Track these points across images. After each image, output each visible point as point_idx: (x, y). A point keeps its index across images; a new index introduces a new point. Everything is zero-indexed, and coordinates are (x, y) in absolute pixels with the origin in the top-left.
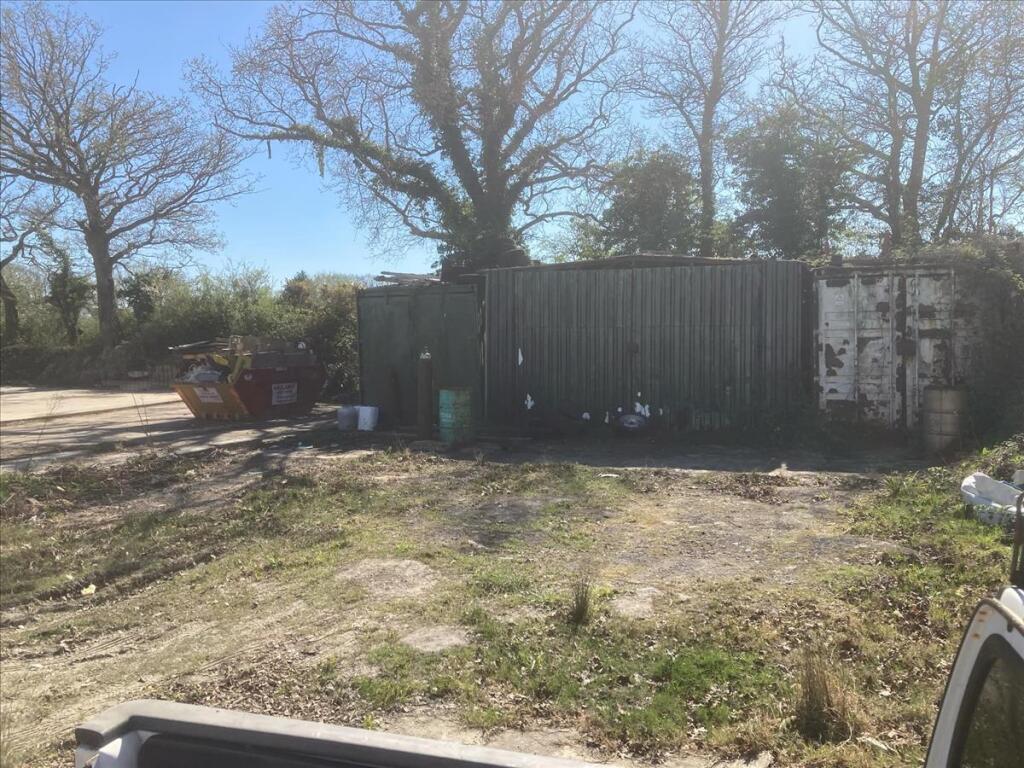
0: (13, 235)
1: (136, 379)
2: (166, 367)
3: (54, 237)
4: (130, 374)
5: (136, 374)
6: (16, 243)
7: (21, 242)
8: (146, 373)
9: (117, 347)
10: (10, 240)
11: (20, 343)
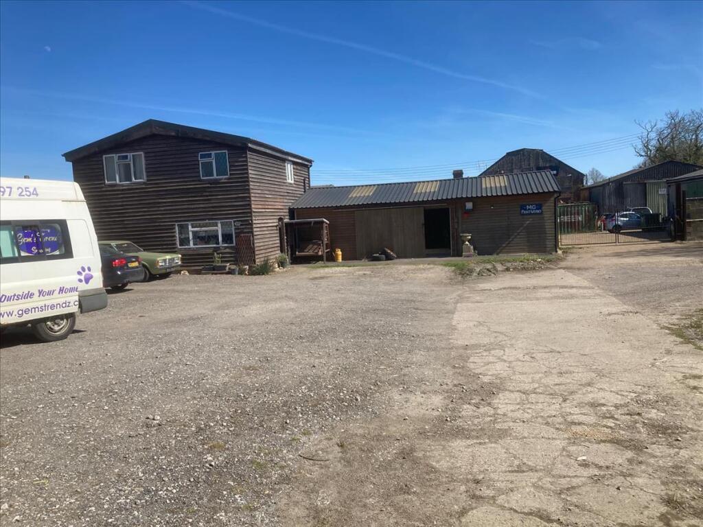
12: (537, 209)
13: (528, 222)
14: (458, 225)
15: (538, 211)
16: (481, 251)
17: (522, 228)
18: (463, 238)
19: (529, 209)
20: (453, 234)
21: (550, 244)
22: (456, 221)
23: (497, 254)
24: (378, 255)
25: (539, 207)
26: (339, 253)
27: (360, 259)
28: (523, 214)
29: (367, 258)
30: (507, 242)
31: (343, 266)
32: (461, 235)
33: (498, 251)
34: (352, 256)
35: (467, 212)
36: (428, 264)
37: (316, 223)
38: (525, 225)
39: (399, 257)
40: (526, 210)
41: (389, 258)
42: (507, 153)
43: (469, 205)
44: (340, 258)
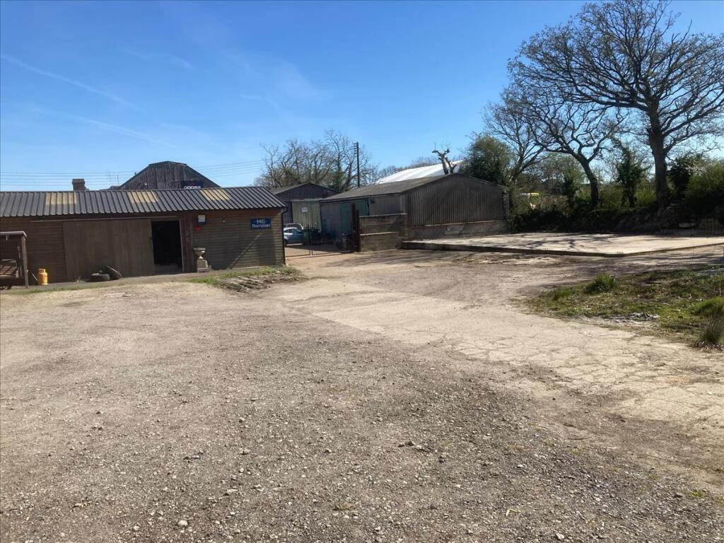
0: (593, 142)
1: (684, 228)
2: (709, 220)
3: (622, 141)
4: (681, 225)
5: (685, 225)
6: (595, 146)
7: (598, 146)
8: (693, 224)
9: (668, 208)
10: (591, 145)
11: (599, 208)
12: (266, 223)
13: (258, 236)
14: (190, 240)
15: (267, 226)
16: (216, 266)
17: (252, 242)
18: (197, 253)
19: (259, 224)
20: (185, 248)
21: (278, 256)
22: (187, 234)
23: (231, 268)
24: (98, 274)
25: (268, 221)
26: (45, 274)
27: (73, 280)
28: (254, 228)
29: (82, 278)
30: (239, 256)
31: (51, 291)
32: (195, 249)
33: (232, 265)
34: (61, 277)
35: (199, 225)
36: (173, 281)
37: (11, 236)
38: (256, 239)
39: (125, 276)
40: (256, 224)
41: (114, 277)
42: (150, 165)
43: (202, 219)
44: (46, 280)
